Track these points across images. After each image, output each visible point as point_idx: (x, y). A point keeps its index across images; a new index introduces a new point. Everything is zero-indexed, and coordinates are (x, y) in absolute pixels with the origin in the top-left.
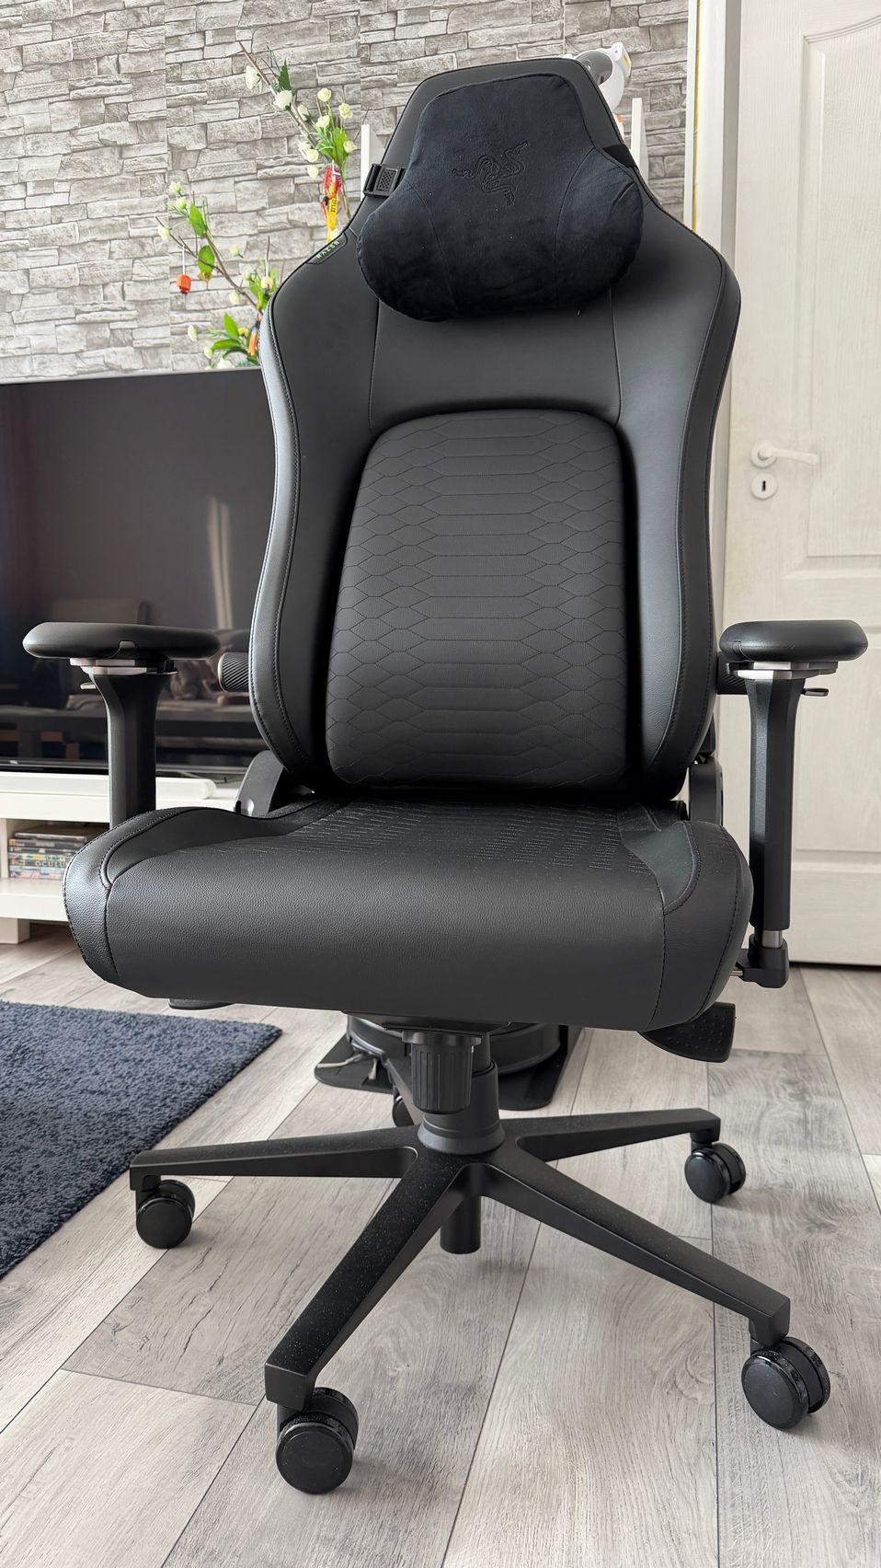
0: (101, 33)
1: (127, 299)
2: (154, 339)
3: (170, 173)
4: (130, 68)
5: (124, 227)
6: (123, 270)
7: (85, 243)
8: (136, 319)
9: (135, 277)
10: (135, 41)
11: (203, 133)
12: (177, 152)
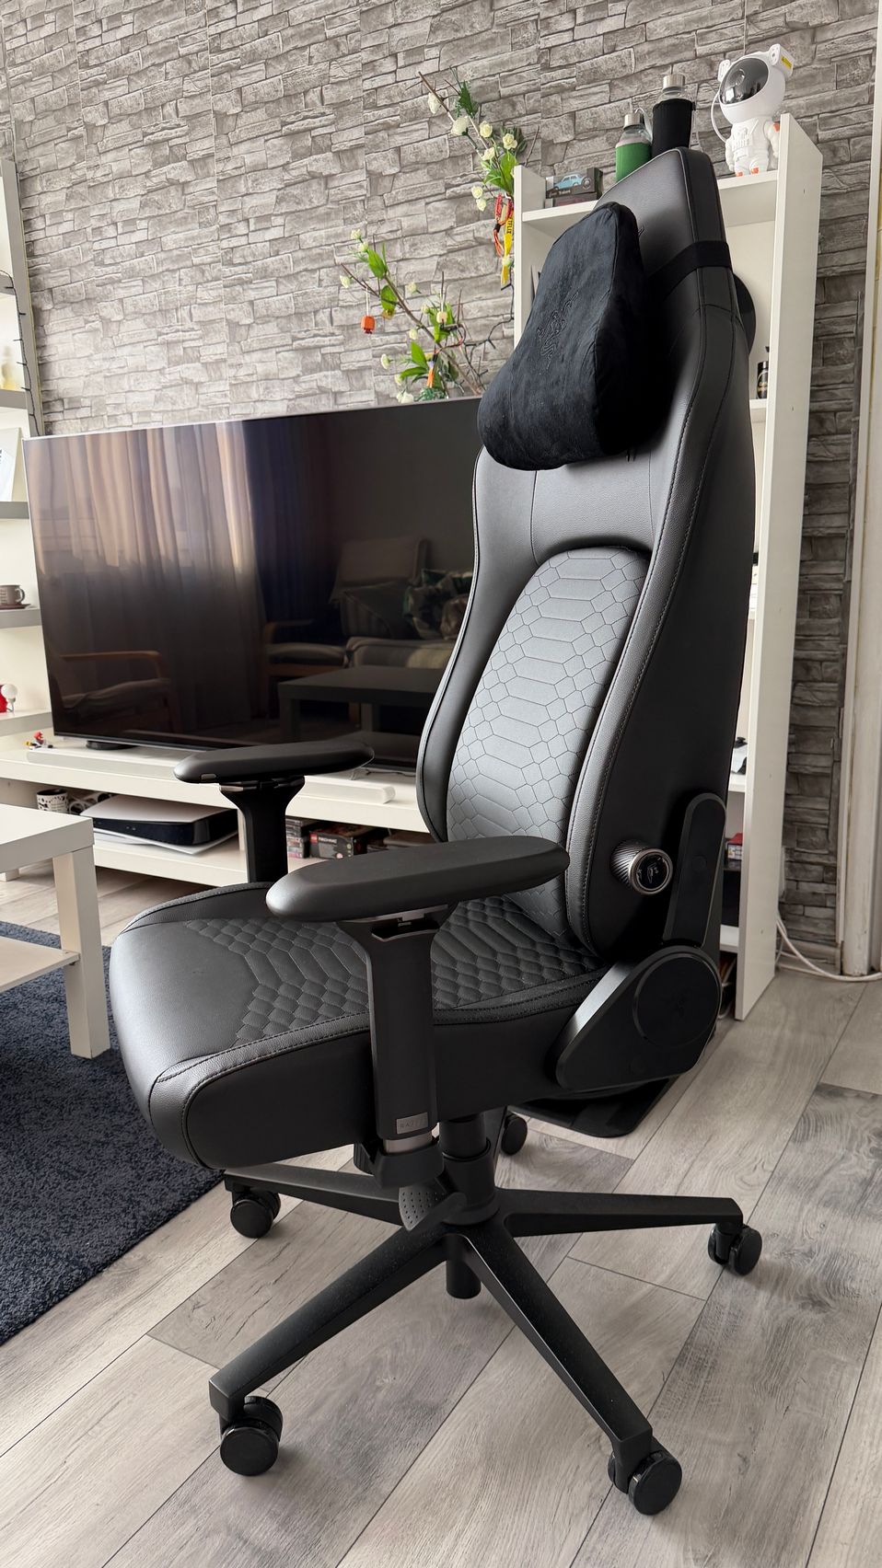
0: (307, 67)
1: (335, 324)
2: (359, 362)
3: (368, 199)
4: (332, 98)
5: (330, 255)
6: (332, 296)
7: (298, 273)
8: (342, 343)
9: (341, 303)
10: (337, 72)
11: (396, 157)
12: (374, 177)
